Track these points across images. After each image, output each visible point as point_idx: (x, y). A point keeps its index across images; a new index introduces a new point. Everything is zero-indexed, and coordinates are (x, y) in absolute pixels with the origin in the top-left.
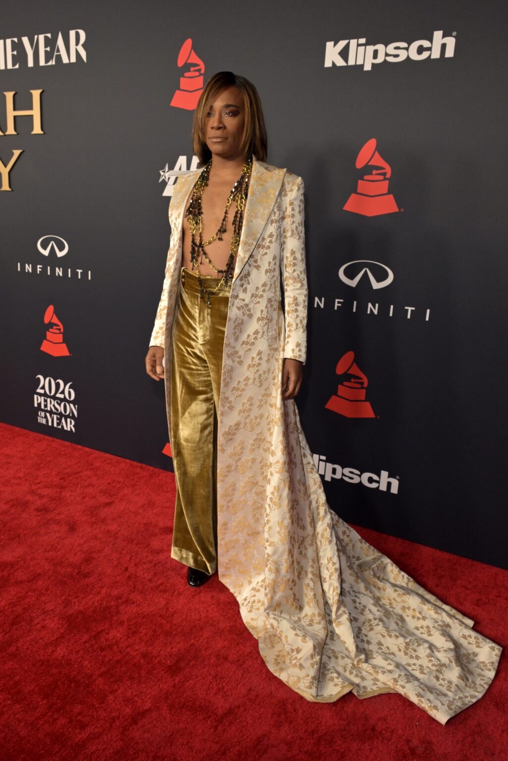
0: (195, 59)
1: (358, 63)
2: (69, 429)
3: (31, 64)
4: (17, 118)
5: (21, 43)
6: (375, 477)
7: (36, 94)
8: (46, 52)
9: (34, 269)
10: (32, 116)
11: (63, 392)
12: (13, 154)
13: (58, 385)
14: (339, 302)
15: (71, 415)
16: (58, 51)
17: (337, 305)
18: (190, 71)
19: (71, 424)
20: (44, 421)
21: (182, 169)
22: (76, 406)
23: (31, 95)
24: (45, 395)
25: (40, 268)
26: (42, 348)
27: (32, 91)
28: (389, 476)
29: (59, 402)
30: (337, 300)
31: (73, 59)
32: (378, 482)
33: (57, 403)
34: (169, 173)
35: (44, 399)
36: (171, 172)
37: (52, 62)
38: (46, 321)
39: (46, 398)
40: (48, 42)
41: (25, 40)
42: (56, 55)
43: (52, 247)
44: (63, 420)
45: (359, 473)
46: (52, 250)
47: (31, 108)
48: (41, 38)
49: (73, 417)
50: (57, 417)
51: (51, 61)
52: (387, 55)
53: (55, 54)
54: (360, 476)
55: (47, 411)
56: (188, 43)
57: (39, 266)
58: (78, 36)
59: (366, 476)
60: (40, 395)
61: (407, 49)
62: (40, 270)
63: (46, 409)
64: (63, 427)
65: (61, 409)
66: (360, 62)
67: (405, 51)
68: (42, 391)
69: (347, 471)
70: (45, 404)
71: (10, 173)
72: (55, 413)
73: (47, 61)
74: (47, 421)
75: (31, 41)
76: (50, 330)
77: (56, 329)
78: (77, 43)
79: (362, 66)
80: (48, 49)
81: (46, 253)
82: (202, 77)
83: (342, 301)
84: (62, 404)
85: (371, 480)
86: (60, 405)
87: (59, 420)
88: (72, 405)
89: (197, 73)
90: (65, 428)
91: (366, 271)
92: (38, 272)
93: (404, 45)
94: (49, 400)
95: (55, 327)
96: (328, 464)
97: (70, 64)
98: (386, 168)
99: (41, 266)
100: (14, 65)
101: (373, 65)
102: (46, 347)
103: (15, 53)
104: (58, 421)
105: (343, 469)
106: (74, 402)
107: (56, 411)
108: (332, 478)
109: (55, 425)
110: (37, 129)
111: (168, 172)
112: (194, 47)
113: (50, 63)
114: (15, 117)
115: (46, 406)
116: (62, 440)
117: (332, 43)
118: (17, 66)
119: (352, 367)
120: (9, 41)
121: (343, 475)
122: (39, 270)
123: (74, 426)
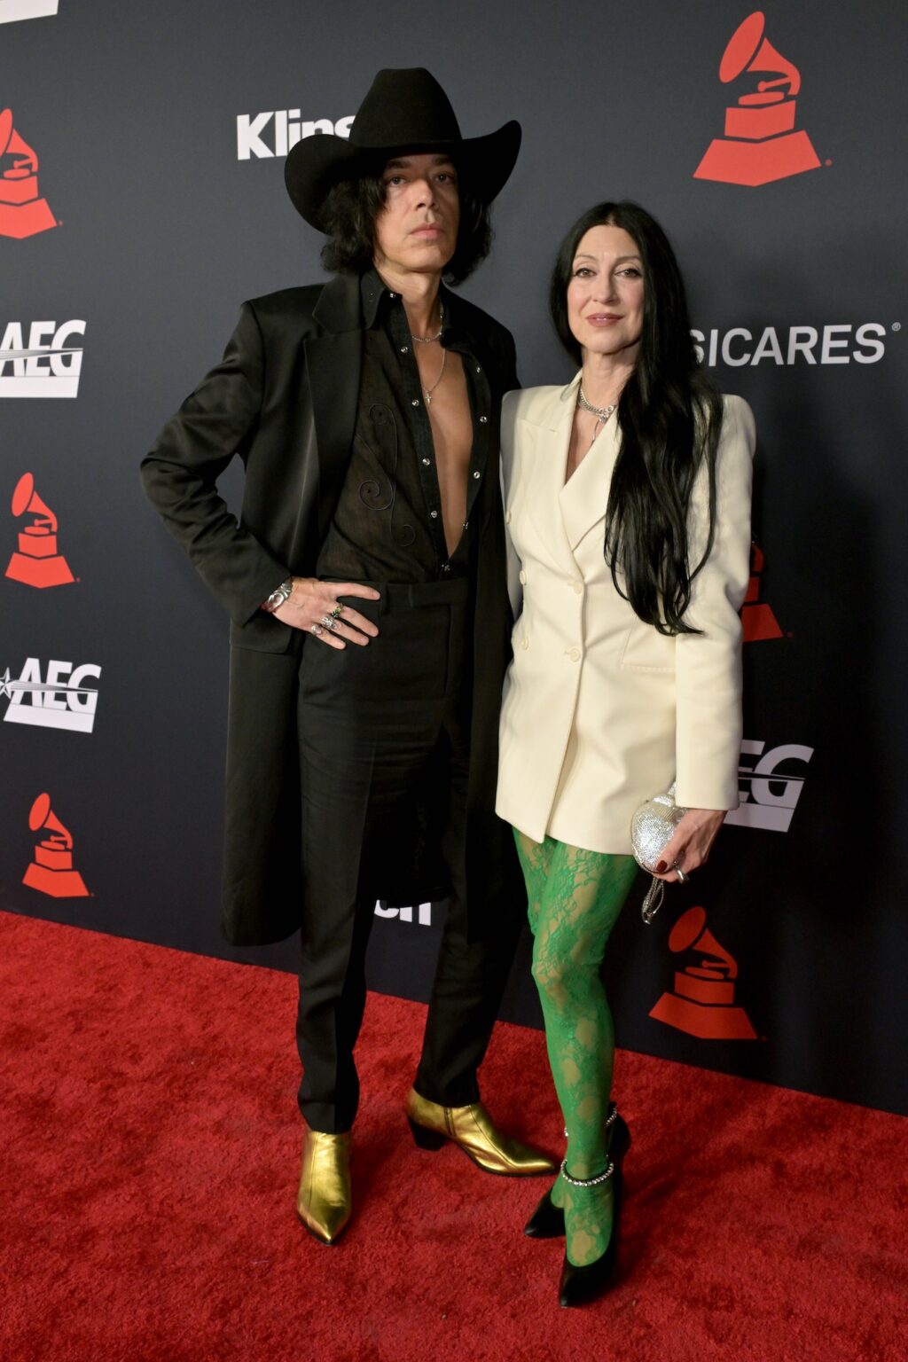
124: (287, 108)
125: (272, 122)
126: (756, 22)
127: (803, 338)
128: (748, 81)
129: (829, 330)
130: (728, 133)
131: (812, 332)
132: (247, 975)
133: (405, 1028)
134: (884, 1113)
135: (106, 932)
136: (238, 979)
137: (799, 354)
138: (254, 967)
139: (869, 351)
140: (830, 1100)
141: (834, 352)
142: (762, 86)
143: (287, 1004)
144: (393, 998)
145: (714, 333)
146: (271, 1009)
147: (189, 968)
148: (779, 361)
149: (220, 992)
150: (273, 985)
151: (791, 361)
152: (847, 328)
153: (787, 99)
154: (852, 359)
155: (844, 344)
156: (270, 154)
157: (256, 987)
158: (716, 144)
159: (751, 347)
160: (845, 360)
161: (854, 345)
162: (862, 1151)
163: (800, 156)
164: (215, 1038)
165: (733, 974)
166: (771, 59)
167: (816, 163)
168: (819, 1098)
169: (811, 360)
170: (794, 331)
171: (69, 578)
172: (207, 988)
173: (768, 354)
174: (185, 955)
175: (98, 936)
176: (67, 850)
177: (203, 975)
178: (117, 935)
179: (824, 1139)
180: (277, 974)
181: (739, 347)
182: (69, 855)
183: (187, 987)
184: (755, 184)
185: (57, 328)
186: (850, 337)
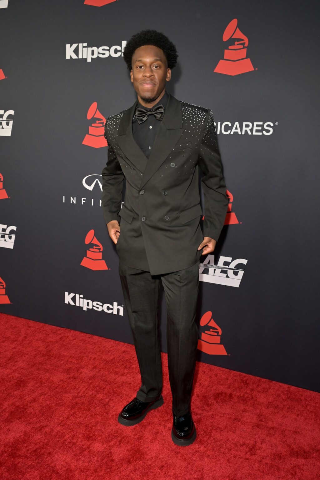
1: (84, 58)
6: (111, 306)
14: (84, 200)
17: (83, 201)
28: (118, 305)
30: (83, 199)
32: (112, 309)
45: (101, 304)
52: (99, 53)
54: (102, 306)
59: (106, 305)
61: (109, 50)
66: (85, 57)
67: (108, 52)
69: (95, 303)
79: (86, 59)
83: (85, 199)
85: (108, 308)
91: (97, 181)
93: (107, 48)
96: (84, 300)
98: (103, 119)
101: (92, 59)
105: (93, 302)
108: (87, 309)
117: (69, 45)
119: (94, 239)
121: (93, 306)
124: (83, 42)
125: (77, 47)
126: (234, 22)
127: (247, 126)
128: (232, 41)
129: (255, 124)
130: (225, 58)
131: (250, 124)
132: (62, 331)
133: (113, 349)
134: (266, 380)
135: (16, 316)
136: (59, 332)
137: (246, 131)
138: (64, 329)
139: (268, 131)
140: (249, 375)
141: (257, 131)
142: (236, 43)
143: (75, 341)
144: (110, 340)
145: (219, 123)
146: (69, 342)
147: (43, 329)
148: (240, 133)
149: (53, 336)
150: (71, 334)
151: (243, 133)
152: (261, 123)
153: (244, 47)
154: (263, 133)
155: (260, 128)
156: (77, 58)
157: (65, 335)
158: (221, 61)
159: (231, 128)
160: (260, 134)
161: (263, 129)
162: (258, 391)
163: (247, 66)
164: (50, 351)
165: (220, 334)
166: (239, 35)
167: (252, 69)
168: (246, 374)
169: (250, 133)
170: (245, 124)
171: (6, 197)
172: (48, 335)
173: (236, 131)
174: (42, 324)
175: (13, 317)
176: (3, 288)
177: (48, 331)
178: (19, 317)
179: (246, 387)
180: (72, 331)
181: (227, 128)
182: (4, 290)
183: (42, 334)
184: (233, 75)
185: (5, 113)
186: (262, 126)
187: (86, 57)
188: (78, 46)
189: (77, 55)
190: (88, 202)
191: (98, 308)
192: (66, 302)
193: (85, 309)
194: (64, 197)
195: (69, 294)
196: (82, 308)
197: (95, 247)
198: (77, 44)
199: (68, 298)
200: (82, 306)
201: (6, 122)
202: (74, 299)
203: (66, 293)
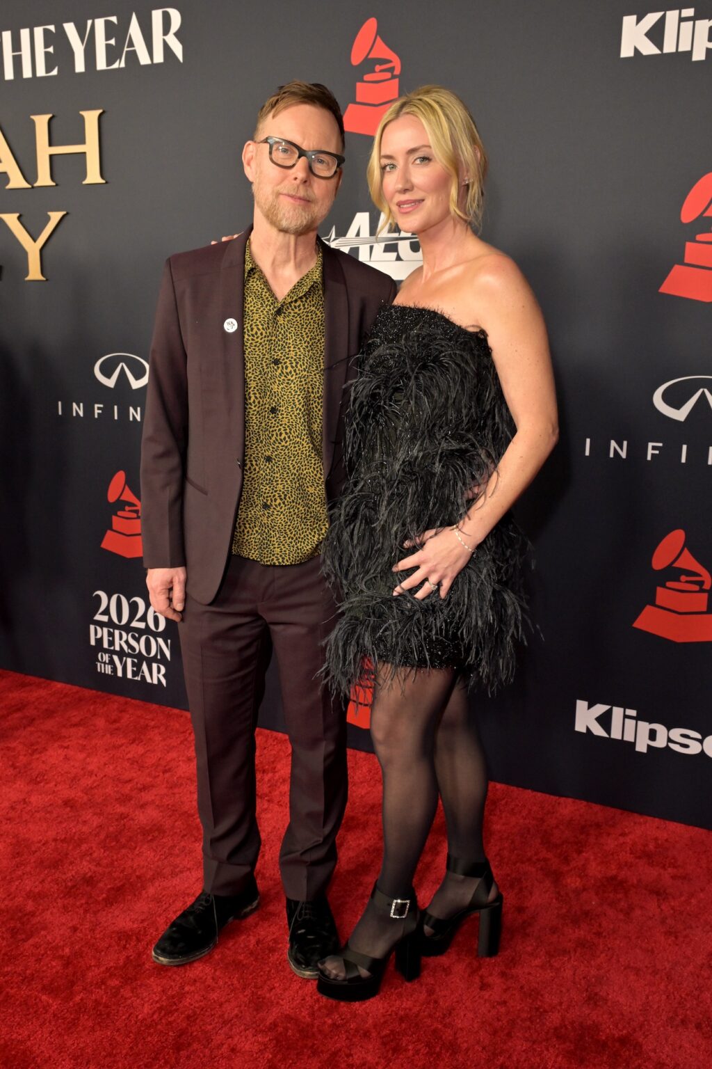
0: (382, 50)
1: (680, 49)
2: (155, 682)
3: (80, 67)
4: (54, 158)
5: (62, 33)
7: (91, 118)
8: (108, 47)
9: (89, 410)
10: (84, 153)
11: (144, 618)
12: (48, 219)
13: (134, 608)
14: (654, 448)
15: (159, 657)
16: (131, 44)
17: (650, 452)
18: (374, 71)
19: (159, 671)
20: (108, 670)
21: (361, 235)
22: (169, 641)
23: (82, 119)
24: (110, 624)
25: (99, 408)
26: (105, 545)
27: (82, 113)
29: (137, 635)
30: (651, 444)
31: (159, 58)
33: (133, 637)
34: (337, 241)
35: (109, 632)
36: (341, 240)
37: (120, 64)
38: (112, 498)
39: (112, 630)
40: (110, 30)
41: (70, 28)
42: (127, 52)
43: (122, 372)
44: (145, 667)
45: (698, 736)
46: (122, 377)
47: (82, 141)
48: (100, 24)
49: (163, 660)
50: (133, 662)
51: (118, 61)
53: (126, 49)
54: (701, 741)
55: (114, 652)
56: (371, 25)
57: (96, 406)
58: (167, 20)
60: (102, 624)
62: (100, 411)
63: (112, 648)
64: (143, 677)
65: (140, 647)
66: (684, 47)
68: (105, 619)
69: (676, 733)
70: (109, 640)
71: (42, 250)
72: (129, 655)
73: (110, 60)
74: (115, 669)
75: (81, 31)
76: (120, 513)
77: (130, 511)
78: (166, 30)
79: (690, 53)
80: (112, 42)
81: (110, 383)
82: (397, 80)
83: (661, 445)
84: (143, 639)
86: (138, 640)
87: (137, 666)
88: (160, 641)
89: (389, 75)
90: (149, 680)
91: (703, 394)
92: (96, 416)
94: (117, 633)
95: (127, 508)
96: (640, 723)
97: (153, 66)
99: (101, 406)
100: (48, 69)
101: (709, 52)
102: (110, 542)
103: (51, 50)
104: (135, 669)
105: (669, 730)
106: (164, 635)
107: (130, 651)
108: (649, 747)
109: (129, 675)
110: (93, 175)
111: (335, 239)
112: (380, 32)
113: (116, 66)
114: (51, 156)
115: (111, 643)
116: (143, 700)
117: (634, 17)
118: (55, 72)
119: (683, 555)
120: (39, 32)
121: (669, 740)
122: (97, 412)
123: (164, 675)
187: (688, 49)
188: (663, 18)
189: (659, 42)
190: (668, 453)
191: (686, 746)
192: (580, 727)
193: (641, 747)
194: (588, 441)
195: (589, 707)
196: (633, 744)
197: (683, 578)
198: (657, 15)
199: (586, 718)
200: (633, 740)
201: (411, 243)
202: (605, 721)
203: (581, 705)
